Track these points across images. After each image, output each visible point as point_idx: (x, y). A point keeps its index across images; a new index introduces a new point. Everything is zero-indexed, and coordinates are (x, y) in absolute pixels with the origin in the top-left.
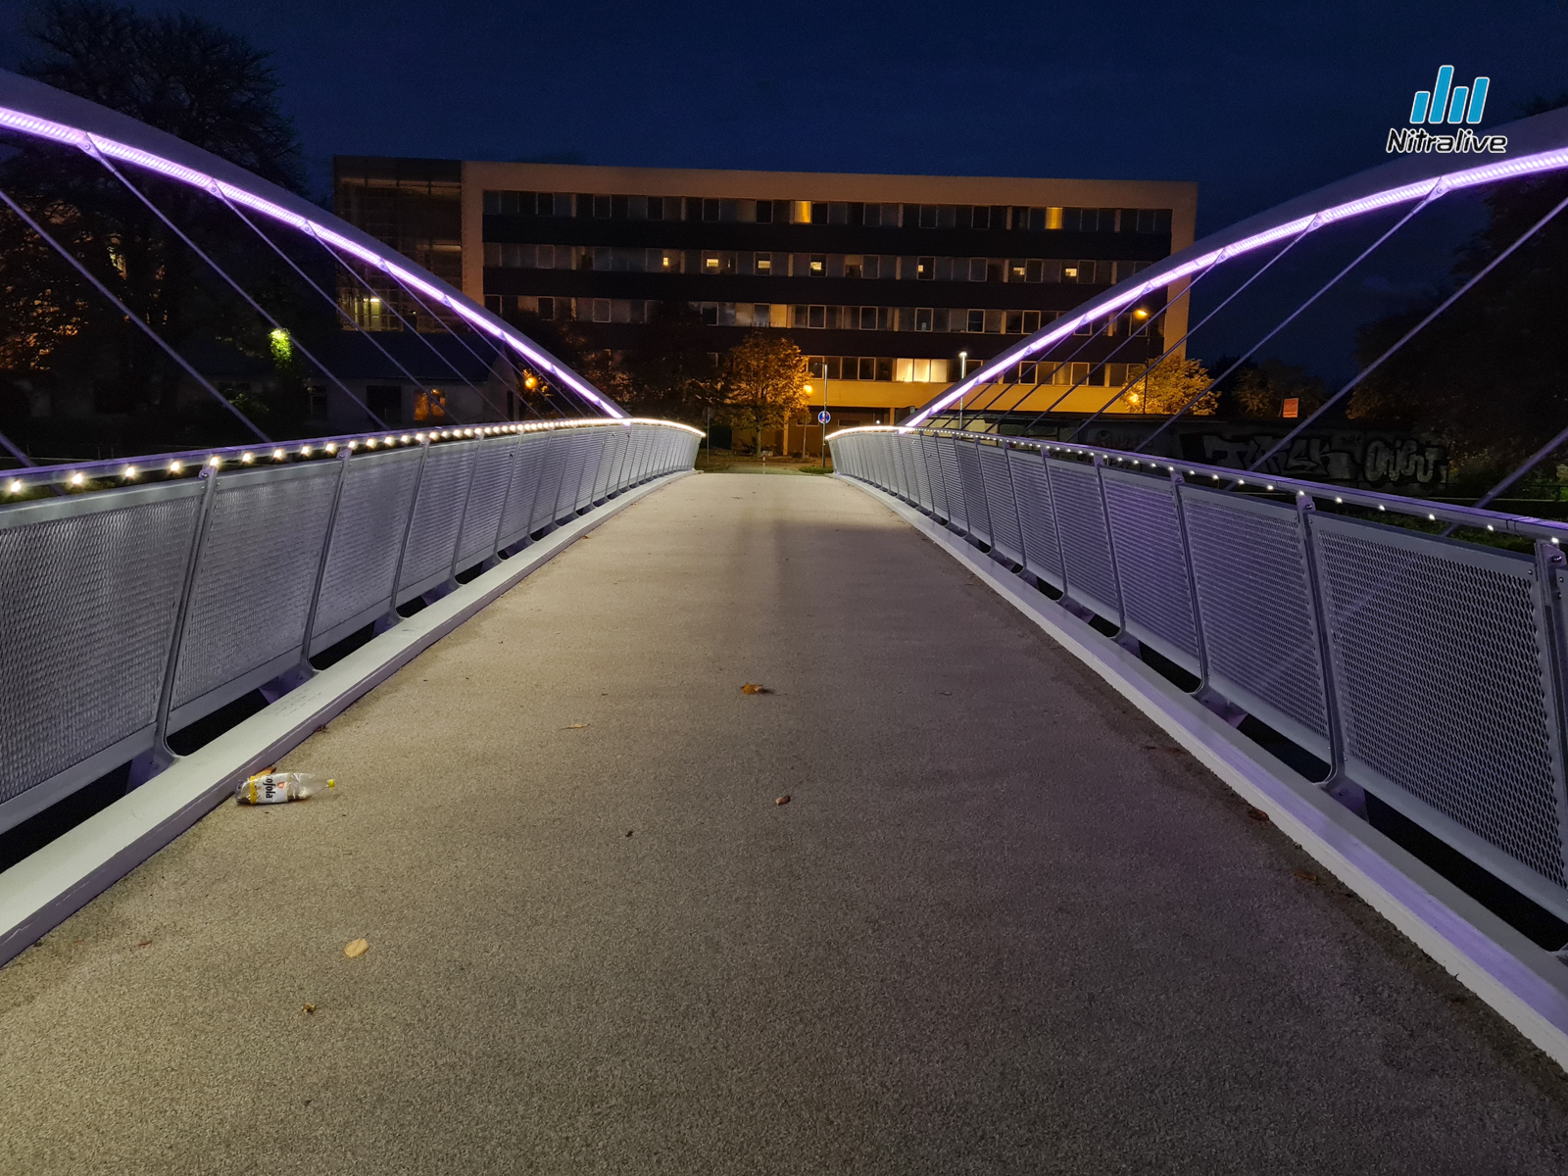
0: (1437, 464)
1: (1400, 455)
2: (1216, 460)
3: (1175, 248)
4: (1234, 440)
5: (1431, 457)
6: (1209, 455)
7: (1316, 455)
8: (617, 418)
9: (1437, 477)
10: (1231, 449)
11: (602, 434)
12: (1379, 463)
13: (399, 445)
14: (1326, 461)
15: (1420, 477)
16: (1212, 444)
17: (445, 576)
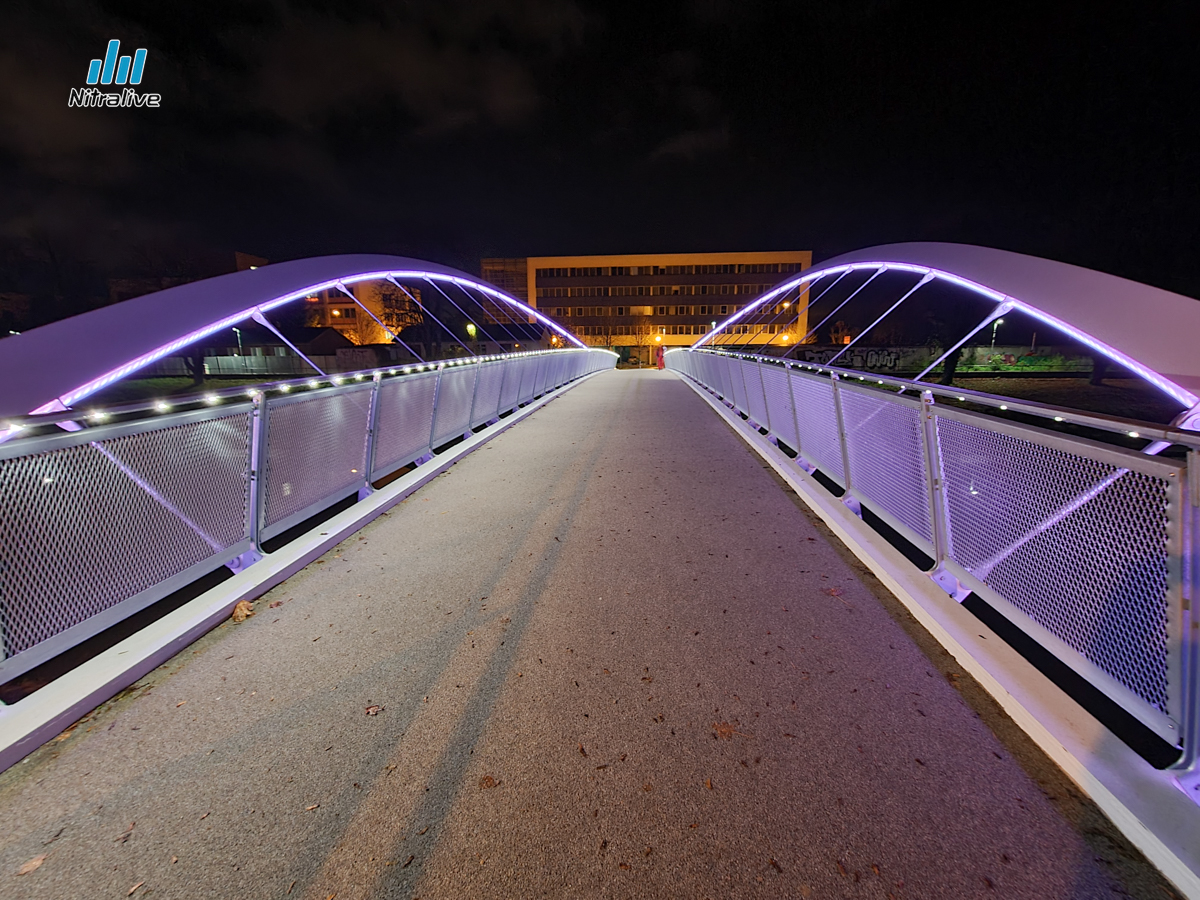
0: (895, 359)
1: (881, 356)
2: (811, 360)
3: (803, 269)
4: (817, 352)
5: (893, 358)
6: (808, 359)
7: (849, 358)
8: (585, 349)
9: (895, 365)
10: (816, 356)
11: (581, 353)
12: (872, 361)
13: (497, 360)
14: (852, 360)
15: (889, 365)
16: (808, 355)
17: (531, 398)
